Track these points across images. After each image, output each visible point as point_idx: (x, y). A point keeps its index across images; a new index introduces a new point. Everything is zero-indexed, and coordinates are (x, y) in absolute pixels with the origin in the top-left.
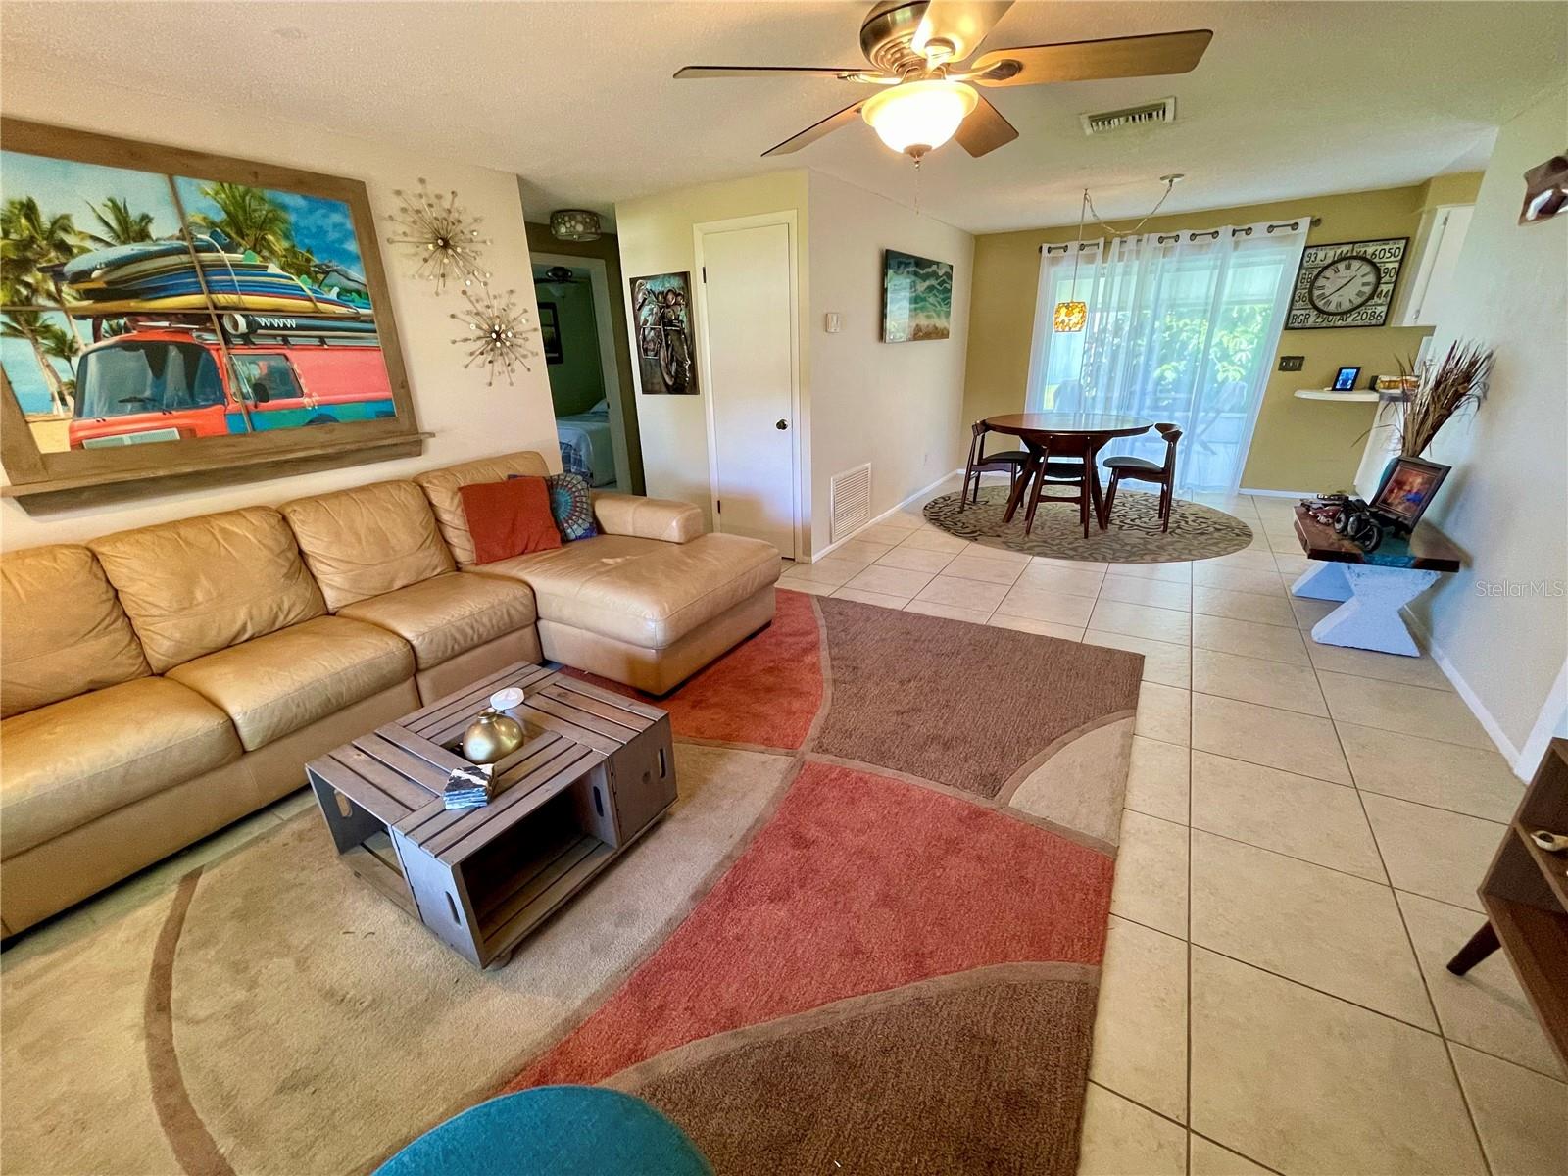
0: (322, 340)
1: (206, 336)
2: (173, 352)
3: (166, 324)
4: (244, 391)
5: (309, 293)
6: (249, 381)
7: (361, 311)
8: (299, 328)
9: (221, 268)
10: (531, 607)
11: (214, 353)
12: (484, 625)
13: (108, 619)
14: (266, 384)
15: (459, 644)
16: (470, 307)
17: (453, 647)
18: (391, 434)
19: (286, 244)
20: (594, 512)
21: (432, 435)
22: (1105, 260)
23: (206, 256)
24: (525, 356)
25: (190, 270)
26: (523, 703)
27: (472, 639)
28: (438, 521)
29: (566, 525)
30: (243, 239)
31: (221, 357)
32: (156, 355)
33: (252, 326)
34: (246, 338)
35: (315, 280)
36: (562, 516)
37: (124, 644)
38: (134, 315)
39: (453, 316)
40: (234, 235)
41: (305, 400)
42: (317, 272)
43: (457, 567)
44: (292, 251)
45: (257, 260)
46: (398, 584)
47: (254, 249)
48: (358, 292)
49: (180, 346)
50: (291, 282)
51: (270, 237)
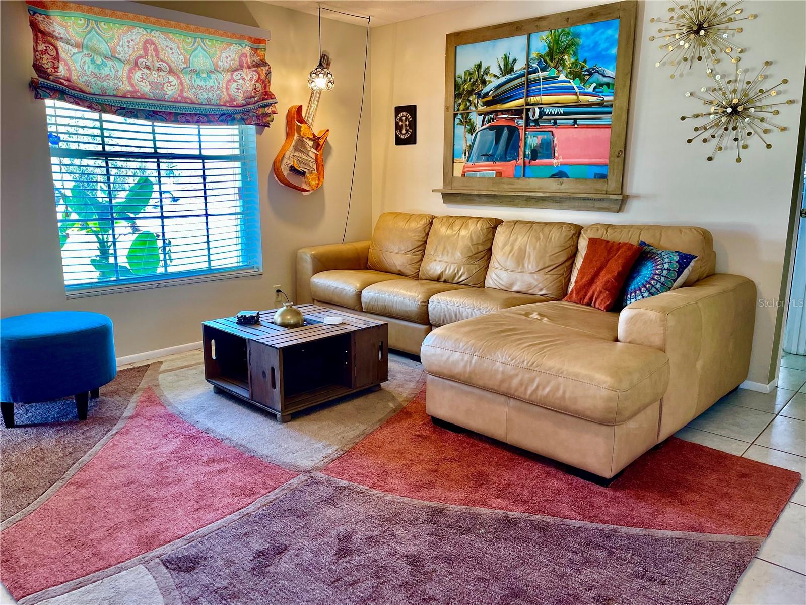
0: (575, 123)
1: (519, 121)
2: (506, 131)
3: (506, 116)
4: (527, 153)
5: (577, 90)
7: (606, 98)
8: (565, 114)
9: (537, 81)
11: (520, 130)
13: (420, 248)
18: (598, 191)
19: (572, 60)
21: (634, 197)
30: (552, 62)
31: (523, 133)
32: (499, 130)
33: (542, 114)
34: (536, 121)
35: (583, 81)
38: (496, 112)
39: (691, 95)
40: (548, 61)
41: (555, 161)
43: (563, 297)
45: (555, 73)
47: (556, 67)
48: (608, 85)
49: (508, 126)
50: (568, 84)
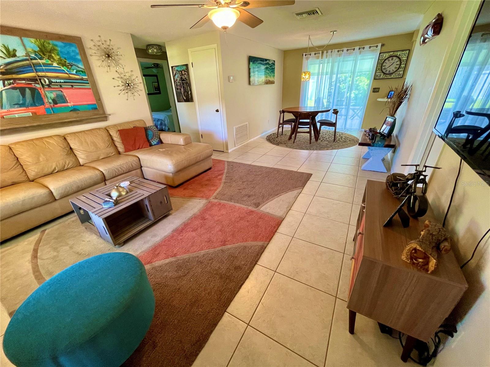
0: (72, 86)
1: (37, 85)
2: (28, 91)
3: (24, 82)
4: (50, 101)
5: (66, 72)
6: (51, 98)
7: (84, 77)
8: (65, 82)
9: (39, 65)
10: (139, 163)
11: (39, 90)
12: (124, 168)
13: (15, 166)
14: (56, 99)
15: (117, 173)
16: (119, 76)
17: (115, 174)
18: (97, 114)
19: (58, 57)
20: (160, 137)
21: (110, 115)
22: (322, 58)
23: (34, 61)
24: (138, 91)
25: (29, 66)
26: (129, 185)
27: (121, 171)
28: (112, 140)
29: (151, 141)
30: (45, 56)
31: (42, 92)
32: (22, 91)
33: (50, 82)
34: (49, 86)
35: (68, 68)
36: (150, 138)
37: (21, 172)
38: (15, 79)
39: (113, 79)
40: (42, 54)
41: (69, 104)
42: (68, 65)
43: (119, 153)
44: (60, 59)
45: (50, 62)
46: (101, 158)
47: (48, 59)
48: (82, 71)
49: (29, 88)
50: (61, 69)
51: (53, 55)
